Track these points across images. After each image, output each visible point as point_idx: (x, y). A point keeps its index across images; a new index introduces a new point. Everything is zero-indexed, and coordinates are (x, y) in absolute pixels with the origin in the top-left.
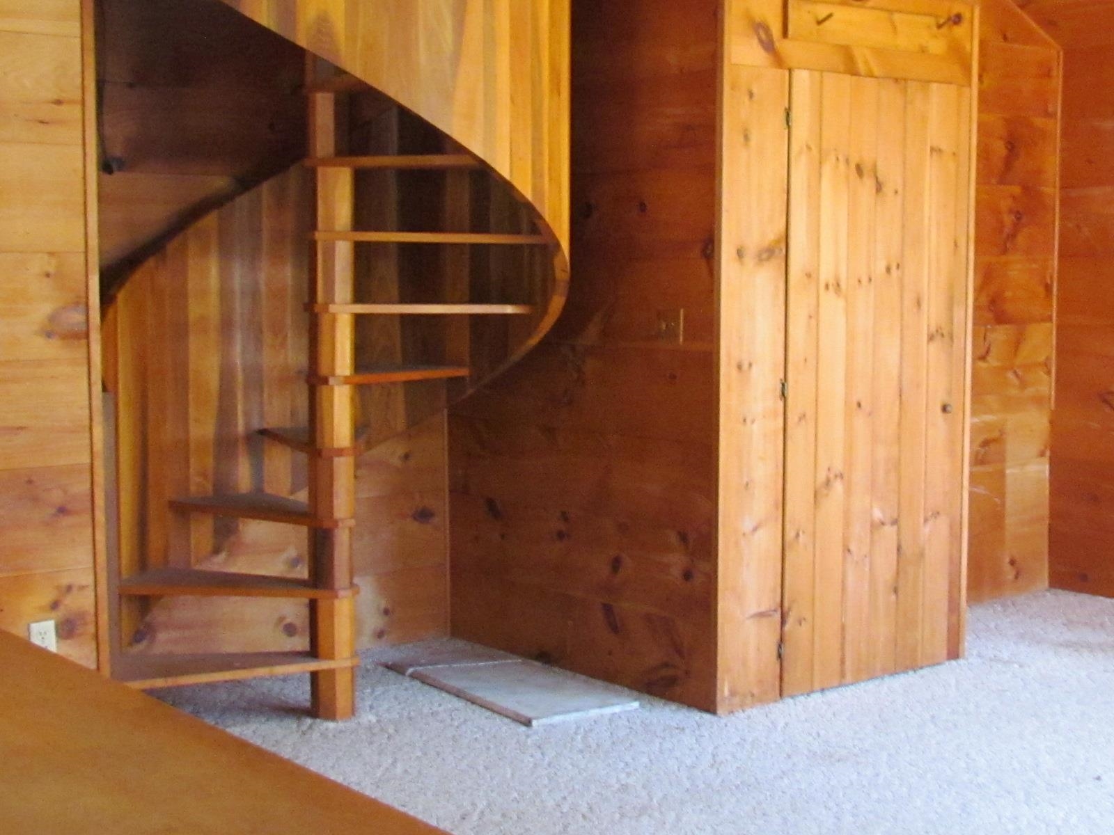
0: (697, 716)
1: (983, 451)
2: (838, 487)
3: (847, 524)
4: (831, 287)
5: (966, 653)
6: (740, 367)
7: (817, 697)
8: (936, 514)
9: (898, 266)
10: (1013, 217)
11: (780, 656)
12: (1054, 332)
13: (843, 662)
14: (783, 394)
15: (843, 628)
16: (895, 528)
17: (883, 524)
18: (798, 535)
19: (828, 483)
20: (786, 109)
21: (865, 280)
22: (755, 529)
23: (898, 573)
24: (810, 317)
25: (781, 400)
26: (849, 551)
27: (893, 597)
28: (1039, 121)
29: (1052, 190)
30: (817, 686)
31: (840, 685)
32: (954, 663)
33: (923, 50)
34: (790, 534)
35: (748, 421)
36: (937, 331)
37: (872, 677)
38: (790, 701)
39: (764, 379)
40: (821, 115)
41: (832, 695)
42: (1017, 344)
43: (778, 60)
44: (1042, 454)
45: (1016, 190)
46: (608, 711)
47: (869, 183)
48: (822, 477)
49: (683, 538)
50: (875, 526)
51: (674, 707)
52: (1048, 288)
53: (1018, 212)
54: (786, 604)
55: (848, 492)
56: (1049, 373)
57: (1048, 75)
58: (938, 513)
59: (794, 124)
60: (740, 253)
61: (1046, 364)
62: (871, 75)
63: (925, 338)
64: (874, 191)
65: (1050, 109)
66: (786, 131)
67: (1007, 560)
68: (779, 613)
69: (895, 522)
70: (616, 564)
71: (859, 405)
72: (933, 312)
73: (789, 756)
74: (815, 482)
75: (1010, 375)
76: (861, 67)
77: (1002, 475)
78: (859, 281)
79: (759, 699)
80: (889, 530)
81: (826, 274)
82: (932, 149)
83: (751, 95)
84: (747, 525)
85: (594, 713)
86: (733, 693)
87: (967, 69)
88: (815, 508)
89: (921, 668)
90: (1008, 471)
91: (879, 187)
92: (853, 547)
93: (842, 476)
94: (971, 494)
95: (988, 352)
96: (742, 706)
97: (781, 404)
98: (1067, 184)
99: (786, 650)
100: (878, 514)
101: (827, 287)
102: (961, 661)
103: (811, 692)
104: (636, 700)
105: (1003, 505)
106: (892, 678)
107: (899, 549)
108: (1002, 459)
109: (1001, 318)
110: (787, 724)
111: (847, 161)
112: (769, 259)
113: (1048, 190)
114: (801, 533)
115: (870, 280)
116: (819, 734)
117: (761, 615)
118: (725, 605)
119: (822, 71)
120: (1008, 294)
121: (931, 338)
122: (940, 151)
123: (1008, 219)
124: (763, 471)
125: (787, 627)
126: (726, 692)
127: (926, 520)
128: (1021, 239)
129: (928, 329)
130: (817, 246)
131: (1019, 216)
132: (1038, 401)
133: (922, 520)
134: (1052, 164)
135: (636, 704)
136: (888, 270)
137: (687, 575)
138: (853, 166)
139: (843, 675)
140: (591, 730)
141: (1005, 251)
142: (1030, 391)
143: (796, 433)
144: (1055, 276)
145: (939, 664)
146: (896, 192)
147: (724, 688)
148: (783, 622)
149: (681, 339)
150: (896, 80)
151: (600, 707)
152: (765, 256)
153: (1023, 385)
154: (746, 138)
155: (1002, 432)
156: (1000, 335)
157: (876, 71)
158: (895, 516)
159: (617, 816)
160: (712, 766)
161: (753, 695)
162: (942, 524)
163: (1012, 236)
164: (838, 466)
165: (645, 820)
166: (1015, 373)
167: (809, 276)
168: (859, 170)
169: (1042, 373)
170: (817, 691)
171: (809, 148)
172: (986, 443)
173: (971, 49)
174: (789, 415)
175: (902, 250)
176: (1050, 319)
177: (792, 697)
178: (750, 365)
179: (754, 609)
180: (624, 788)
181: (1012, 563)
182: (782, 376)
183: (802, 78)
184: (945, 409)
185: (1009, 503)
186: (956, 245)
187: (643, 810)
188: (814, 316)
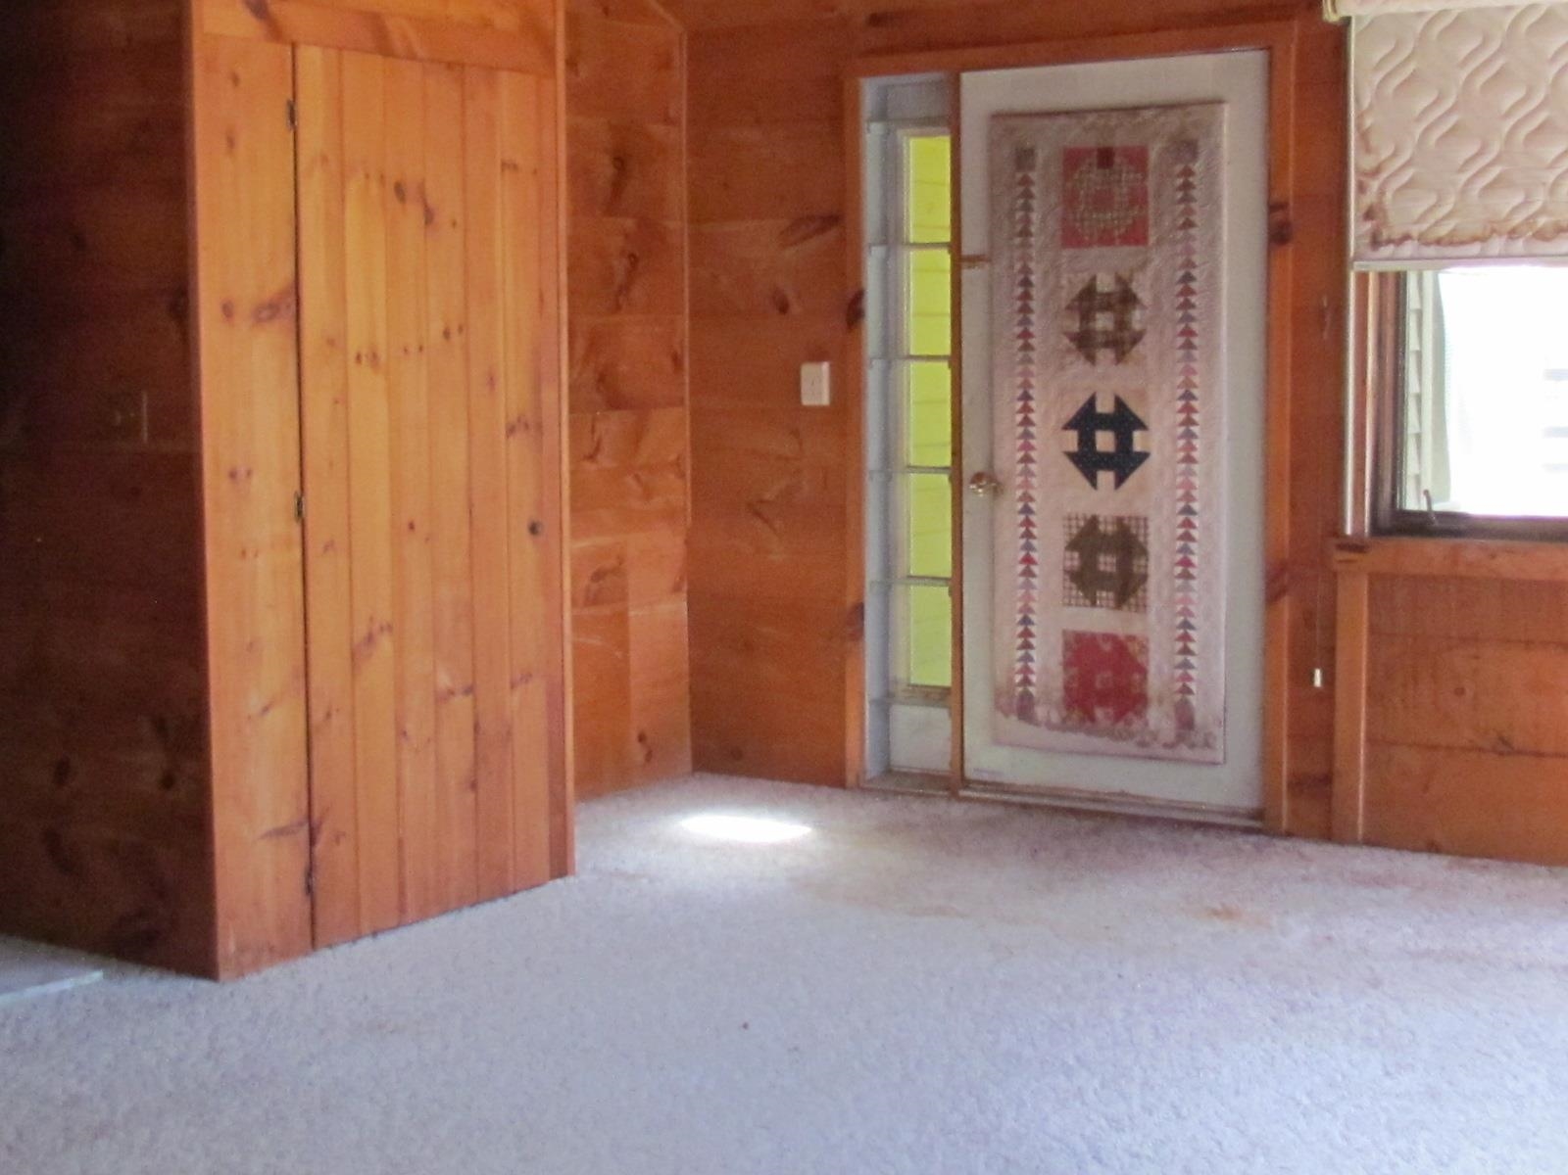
0: (189, 985)
1: (594, 587)
2: (385, 644)
3: (400, 693)
4: (364, 359)
5: (577, 868)
6: (233, 475)
7: (366, 944)
8: (527, 677)
9: (460, 329)
10: (625, 262)
11: (309, 889)
12: (688, 422)
13: (402, 893)
14: (300, 513)
15: (400, 843)
16: (471, 697)
17: (451, 693)
18: (328, 715)
19: (370, 639)
20: (289, 103)
21: (413, 349)
22: (266, 709)
23: (476, 763)
24: (336, 402)
25: (297, 521)
26: (405, 733)
27: (470, 797)
28: (658, 130)
29: (677, 225)
30: (366, 926)
31: (399, 925)
32: (559, 882)
33: (487, 24)
34: (318, 716)
35: (250, 555)
36: (519, 420)
37: (445, 910)
38: (328, 953)
39: (270, 491)
40: (340, 112)
41: (388, 940)
42: (637, 436)
43: (275, 31)
44: (677, 589)
45: (630, 223)
46: (53, 988)
47: (414, 212)
48: (361, 631)
49: (160, 726)
50: (442, 698)
51: (155, 974)
52: (677, 361)
53: (632, 256)
54: (316, 815)
55: (399, 651)
56: (682, 476)
57: (665, 64)
58: (531, 675)
59: (301, 122)
60: (228, 310)
61: (678, 464)
62: (412, 56)
63: (503, 431)
64: (423, 222)
65: (672, 113)
66: (291, 136)
67: (634, 735)
68: (306, 828)
69: (470, 690)
70: (62, 771)
71: (412, 526)
72: (512, 394)
73: (322, 1032)
74: (352, 639)
75: (630, 480)
76: (398, 45)
77: (622, 618)
78: (406, 350)
79: (284, 952)
80: (462, 704)
81: (356, 342)
82: (503, 164)
83: (236, 80)
84: (254, 702)
85: (33, 992)
86: (242, 949)
87: (549, 52)
88: (353, 675)
89: (515, 892)
90: (632, 613)
91: (429, 216)
92: (410, 727)
93: (390, 628)
94: (576, 647)
95: (597, 449)
96: (256, 965)
97: (296, 530)
98: (698, 216)
99: (320, 880)
100: (444, 680)
101: (358, 358)
102: (570, 880)
103: (357, 937)
104: (97, 968)
105: (626, 660)
106: (474, 909)
107: (476, 727)
108: (624, 597)
109: (616, 402)
110: (320, 986)
111: (382, 178)
112: (271, 318)
113: (672, 225)
114: (334, 713)
115: (421, 349)
116: (366, 998)
117: (280, 832)
118: (225, 820)
119: (340, 49)
120: (623, 368)
121: (511, 430)
122: (515, 167)
123: (620, 265)
124: (274, 626)
125: (319, 848)
126: (232, 947)
127: (513, 686)
128: (637, 293)
129: (507, 417)
130: (341, 300)
131: (633, 259)
132: (670, 515)
133: (508, 685)
134: (677, 189)
135: (97, 975)
136: (447, 334)
137: (168, 782)
138: (390, 188)
139: (402, 909)
140: (27, 1019)
141: (618, 308)
142: (658, 502)
143: (319, 567)
144: (687, 343)
145: (538, 885)
146: (454, 224)
147: (228, 943)
148: (312, 841)
149: (145, 435)
150: (450, 66)
151: (42, 983)
152: (265, 314)
153: (648, 494)
154: (231, 142)
155: (621, 560)
156: (612, 425)
157: (421, 52)
158: (470, 681)
159: (61, 1142)
160: (208, 1056)
161: (271, 949)
162: (537, 691)
163: (625, 289)
164: (385, 614)
165: (102, 1144)
166: (637, 478)
167: (331, 342)
168: (399, 190)
169: (672, 477)
170: (367, 935)
171: (325, 159)
172: (598, 576)
173: (555, 26)
174: (310, 544)
175: (466, 307)
176: (682, 402)
177: (330, 946)
178: (249, 473)
179: (268, 825)
180: (74, 1101)
181: (642, 738)
182: (296, 487)
183: (311, 57)
184: (534, 529)
185: (633, 656)
186: (541, 299)
187: (100, 1131)
188: (342, 400)
